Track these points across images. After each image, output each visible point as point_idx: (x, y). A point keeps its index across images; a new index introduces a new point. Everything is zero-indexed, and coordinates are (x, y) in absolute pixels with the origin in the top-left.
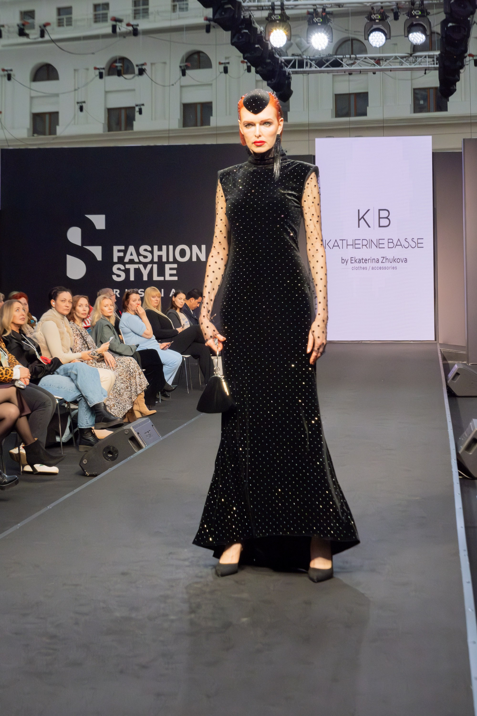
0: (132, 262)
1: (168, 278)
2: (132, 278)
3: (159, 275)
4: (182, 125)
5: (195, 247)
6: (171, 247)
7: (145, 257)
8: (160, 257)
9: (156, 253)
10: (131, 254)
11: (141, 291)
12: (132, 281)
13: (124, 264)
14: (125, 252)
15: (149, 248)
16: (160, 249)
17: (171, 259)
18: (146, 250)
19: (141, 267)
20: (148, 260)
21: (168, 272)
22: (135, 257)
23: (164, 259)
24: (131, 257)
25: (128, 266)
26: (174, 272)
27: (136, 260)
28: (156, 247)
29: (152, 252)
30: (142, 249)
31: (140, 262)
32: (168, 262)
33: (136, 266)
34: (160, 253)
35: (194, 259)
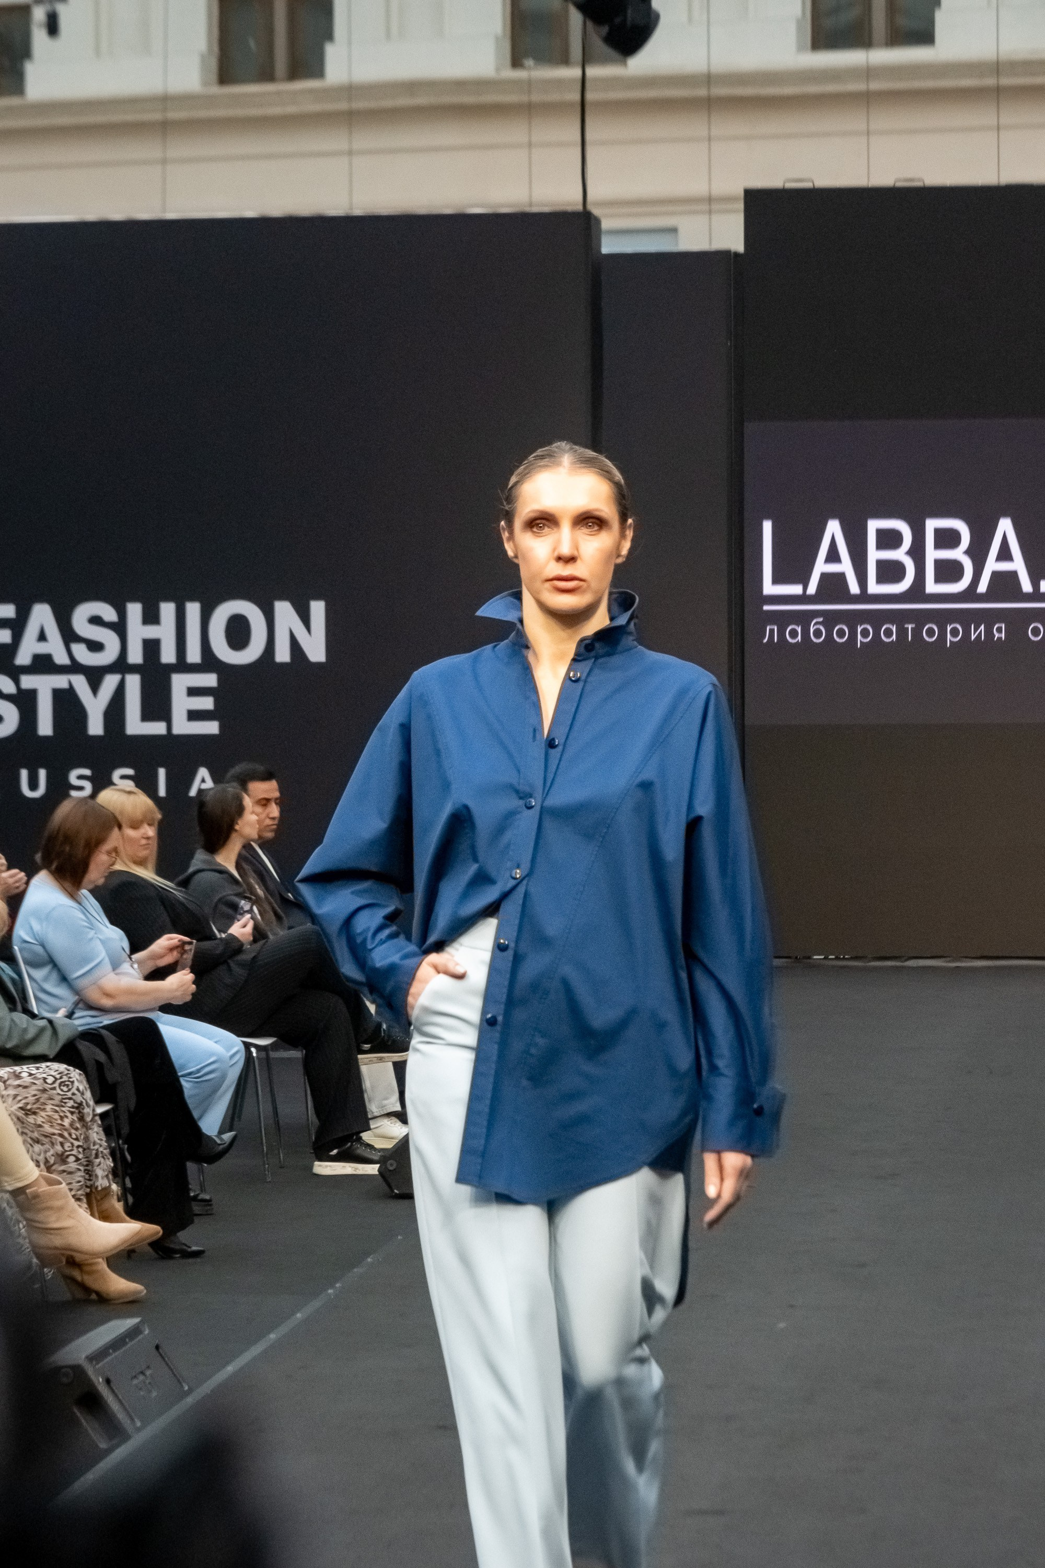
0: (43, 664)
1: (182, 726)
2: (45, 727)
3: (147, 716)
4: (214, 76)
5: (284, 610)
6: (193, 610)
7: (95, 646)
8: (152, 647)
9: (137, 631)
10: (42, 637)
11: (81, 777)
12: (46, 738)
13: (15, 673)
14: (17, 626)
15: (108, 613)
16: (151, 617)
17: (194, 655)
18: (96, 620)
19: (80, 683)
20: (108, 656)
21: (181, 703)
22: (56, 649)
23: (168, 655)
24: (42, 648)
25: (28, 682)
26: (207, 703)
27: (61, 658)
28: (134, 610)
29: (120, 628)
30: (81, 616)
31: (75, 667)
32: (182, 666)
33: (61, 681)
34: (151, 632)
35: (283, 655)
